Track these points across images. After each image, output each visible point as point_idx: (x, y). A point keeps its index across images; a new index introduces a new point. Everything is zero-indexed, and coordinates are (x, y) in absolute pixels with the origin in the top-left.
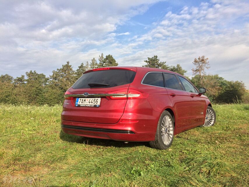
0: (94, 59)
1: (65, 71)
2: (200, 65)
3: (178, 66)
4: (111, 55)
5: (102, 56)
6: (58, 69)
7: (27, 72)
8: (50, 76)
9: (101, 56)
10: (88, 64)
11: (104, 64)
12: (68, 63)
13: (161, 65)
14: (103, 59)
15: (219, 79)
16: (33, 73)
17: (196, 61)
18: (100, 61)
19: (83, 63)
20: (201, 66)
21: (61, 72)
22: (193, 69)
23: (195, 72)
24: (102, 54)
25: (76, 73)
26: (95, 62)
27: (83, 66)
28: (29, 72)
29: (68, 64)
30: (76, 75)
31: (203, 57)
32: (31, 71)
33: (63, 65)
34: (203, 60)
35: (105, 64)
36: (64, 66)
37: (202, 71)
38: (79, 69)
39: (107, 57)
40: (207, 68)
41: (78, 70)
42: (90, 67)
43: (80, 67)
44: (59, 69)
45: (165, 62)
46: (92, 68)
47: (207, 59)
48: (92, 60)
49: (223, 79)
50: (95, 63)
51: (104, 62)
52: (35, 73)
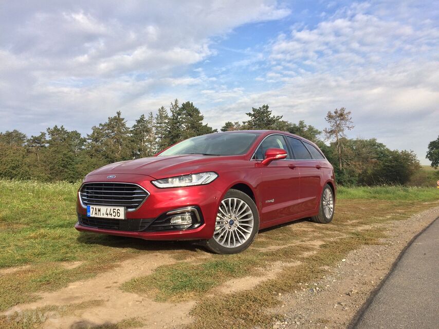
0: (162, 108)
1: (113, 127)
2: (338, 122)
3: (301, 123)
4: (190, 103)
5: (176, 104)
6: (101, 125)
7: (49, 129)
8: (88, 135)
9: (174, 104)
10: (152, 117)
11: (179, 117)
12: (119, 114)
13: (274, 121)
14: (178, 109)
15: (378, 146)
16: (59, 130)
17: (330, 117)
18: (173, 112)
19: (143, 115)
20: (339, 124)
21: (106, 130)
22: (326, 129)
23: (328, 135)
24: (176, 101)
25: (131, 131)
26: (164, 113)
27: (144, 119)
28: (52, 128)
29: (119, 116)
30: (132, 135)
31: (343, 109)
32: (56, 127)
33: (109, 118)
34: (341, 115)
35: (181, 118)
36: (111, 120)
37: (341, 133)
38: (136, 124)
39: (183, 105)
40: (348, 127)
41: (135, 126)
42: (155, 121)
43: (139, 122)
44: (103, 124)
45: (281, 117)
46: (158, 123)
47: (349, 113)
48: (160, 110)
49: (385, 146)
50: (163, 115)
51: (179, 114)
52: (63, 129)
